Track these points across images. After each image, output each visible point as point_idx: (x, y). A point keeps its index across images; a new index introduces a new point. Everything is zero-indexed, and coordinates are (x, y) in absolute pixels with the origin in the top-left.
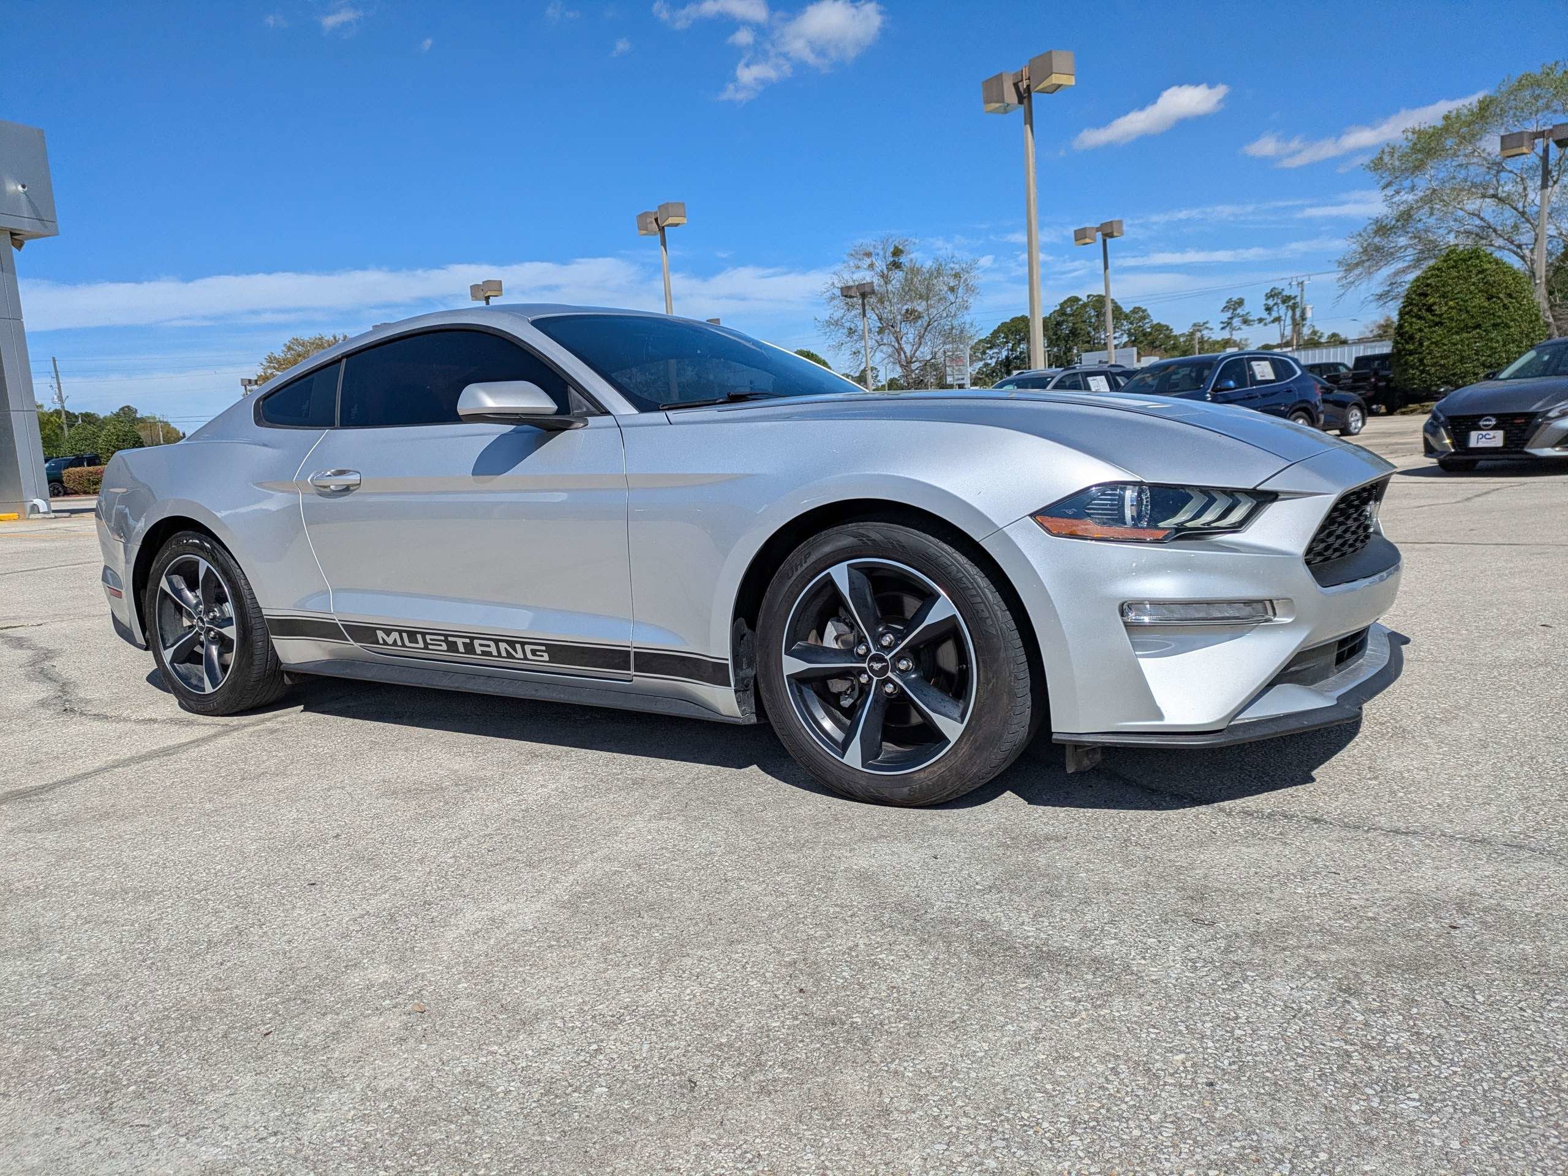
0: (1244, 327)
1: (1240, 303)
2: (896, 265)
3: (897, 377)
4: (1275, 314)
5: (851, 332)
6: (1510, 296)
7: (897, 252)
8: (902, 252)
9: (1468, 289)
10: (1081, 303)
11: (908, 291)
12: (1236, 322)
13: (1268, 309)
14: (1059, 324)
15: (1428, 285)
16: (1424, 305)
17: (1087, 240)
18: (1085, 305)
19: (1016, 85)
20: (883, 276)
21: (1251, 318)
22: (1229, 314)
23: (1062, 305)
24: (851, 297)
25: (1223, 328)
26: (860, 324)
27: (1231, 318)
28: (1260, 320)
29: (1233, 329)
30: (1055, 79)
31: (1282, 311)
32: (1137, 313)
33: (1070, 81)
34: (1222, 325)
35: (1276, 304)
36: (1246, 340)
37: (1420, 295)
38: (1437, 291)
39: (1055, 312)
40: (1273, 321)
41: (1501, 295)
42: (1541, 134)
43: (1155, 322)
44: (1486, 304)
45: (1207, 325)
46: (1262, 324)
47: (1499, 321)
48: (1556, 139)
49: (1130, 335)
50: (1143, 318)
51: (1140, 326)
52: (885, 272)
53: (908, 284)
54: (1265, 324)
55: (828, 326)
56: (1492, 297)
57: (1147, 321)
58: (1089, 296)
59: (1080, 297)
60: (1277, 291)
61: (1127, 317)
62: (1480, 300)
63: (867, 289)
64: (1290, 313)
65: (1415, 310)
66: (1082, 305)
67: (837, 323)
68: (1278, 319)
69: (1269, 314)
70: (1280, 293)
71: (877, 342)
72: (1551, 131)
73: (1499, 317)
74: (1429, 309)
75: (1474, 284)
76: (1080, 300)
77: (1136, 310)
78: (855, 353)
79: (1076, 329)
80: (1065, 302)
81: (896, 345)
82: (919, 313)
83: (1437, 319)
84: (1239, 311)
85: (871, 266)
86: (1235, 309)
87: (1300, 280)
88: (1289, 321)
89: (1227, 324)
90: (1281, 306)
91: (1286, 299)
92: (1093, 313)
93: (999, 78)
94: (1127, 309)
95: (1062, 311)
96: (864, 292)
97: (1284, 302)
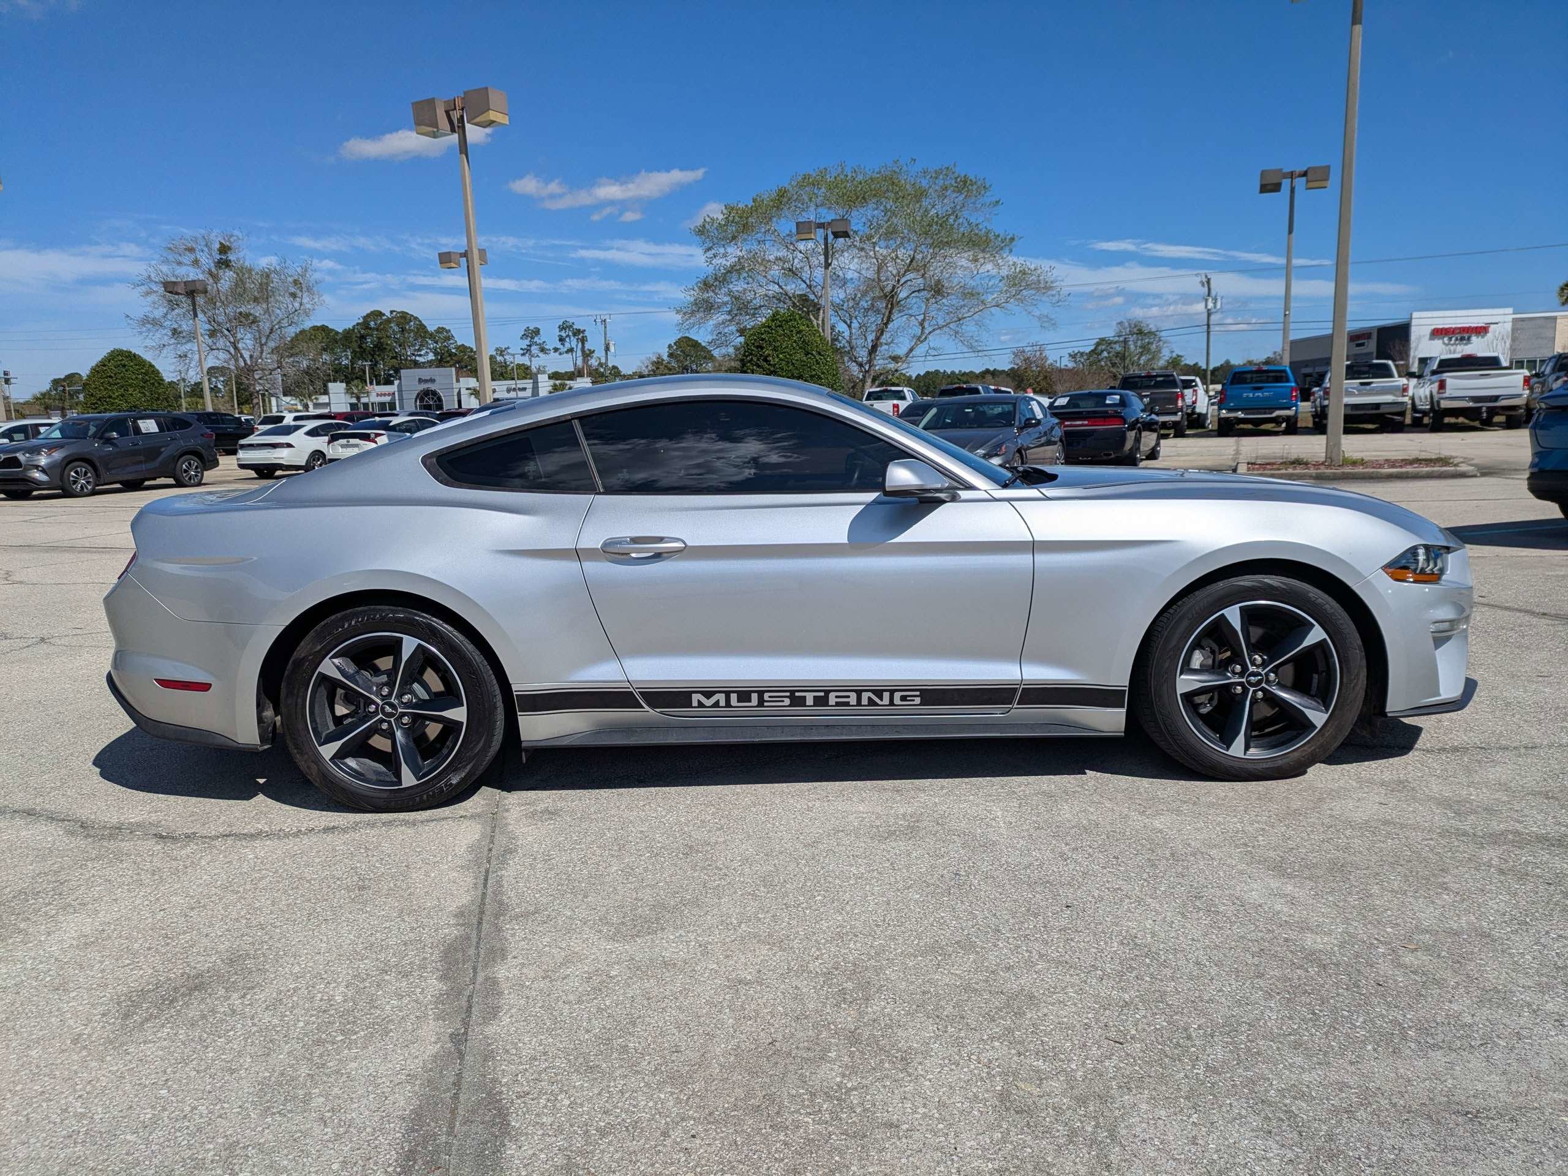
0: (541, 354)
1: (537, 332)
2: (224, 264)
3: (175, 380)
4: (567, 345)
5: (175, 332)
6: (819, 354)
7: (224, 249)
8: (229, 248)
9: (792, 345)
10: (384, 318)
11: (239, 291)
12: (535, 349)
13: (562, 340)
14: (363, 337)
15: (763, 340)
16: (761, 355)
17: (453, 265)
18: (389, 321)
19: (447, 113)
20: (210, 273)
21: (547, 347)
22: (527, 342)
23: (364, 318)
24: (177, 293)
25: (523, 355)
26: (186, 326)
27: (530, 346)
28: (556, 350)
29: (532, 356)
30: (492, 115)
31: (573, 342)
32: (441, 333)
33: (504, 119)
34: (522, 352)
35: (568, 336)
36: (544, 367)
37: (757, 347)
38: (770, 345)
39: (358, 324)
40: (567, 352)
41: (814, 353)
42: (821, 226)
43: (459, 343)
44: (805, 358)
45: (509, 351)
46: (557, 354)
47: (814, 373)
48: (834, 230)
49: (436, 354)
50: (448, 338)
51: (445, 346)
52: (213, 270)
53: (240, 283)
54: (560, 354)
55: (143, 325)
56: (808, 353)
57: (452, 341)
58: (392, 312)
59: (383, 311)
60: (568, 324)
61: (432, 336)
62: (800, 356)
63: (199, 287)
64: (580, 345)
65: (755, 359)
66: (385, 320)
67: (155, 323)
68: (571, 350)
69: (563, 345)
70: (571, 326)
71: (208, 346)
72: (829, 223)
73: (814, 370)
74: (765, 360)
75: (795, 342)
76: (384, 315)
77: (441, 330)
78: (180, 356)
79: (382, 344)
80: (368, 316)
81: (232, 350)
82: (256, 317)
83: (772, 369)
84: (536, 339)
85: (196, 263)
86: (532, 338)
87: (603, 318)
88: (579, 353)
89: (527, 351)
90: (572, 338)
91: (577, 333)
92: (396, 329)
93: (431, 103)
94: (431, 328)
95: (365, 323)
96: (192, 291)
97: (574, 335)
